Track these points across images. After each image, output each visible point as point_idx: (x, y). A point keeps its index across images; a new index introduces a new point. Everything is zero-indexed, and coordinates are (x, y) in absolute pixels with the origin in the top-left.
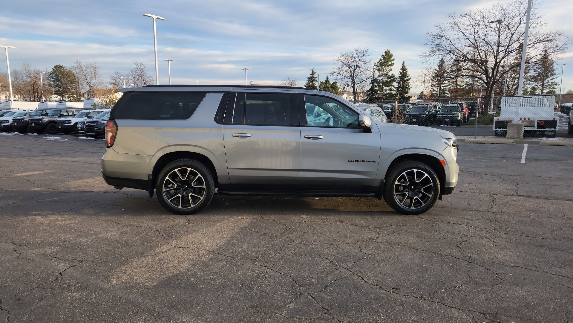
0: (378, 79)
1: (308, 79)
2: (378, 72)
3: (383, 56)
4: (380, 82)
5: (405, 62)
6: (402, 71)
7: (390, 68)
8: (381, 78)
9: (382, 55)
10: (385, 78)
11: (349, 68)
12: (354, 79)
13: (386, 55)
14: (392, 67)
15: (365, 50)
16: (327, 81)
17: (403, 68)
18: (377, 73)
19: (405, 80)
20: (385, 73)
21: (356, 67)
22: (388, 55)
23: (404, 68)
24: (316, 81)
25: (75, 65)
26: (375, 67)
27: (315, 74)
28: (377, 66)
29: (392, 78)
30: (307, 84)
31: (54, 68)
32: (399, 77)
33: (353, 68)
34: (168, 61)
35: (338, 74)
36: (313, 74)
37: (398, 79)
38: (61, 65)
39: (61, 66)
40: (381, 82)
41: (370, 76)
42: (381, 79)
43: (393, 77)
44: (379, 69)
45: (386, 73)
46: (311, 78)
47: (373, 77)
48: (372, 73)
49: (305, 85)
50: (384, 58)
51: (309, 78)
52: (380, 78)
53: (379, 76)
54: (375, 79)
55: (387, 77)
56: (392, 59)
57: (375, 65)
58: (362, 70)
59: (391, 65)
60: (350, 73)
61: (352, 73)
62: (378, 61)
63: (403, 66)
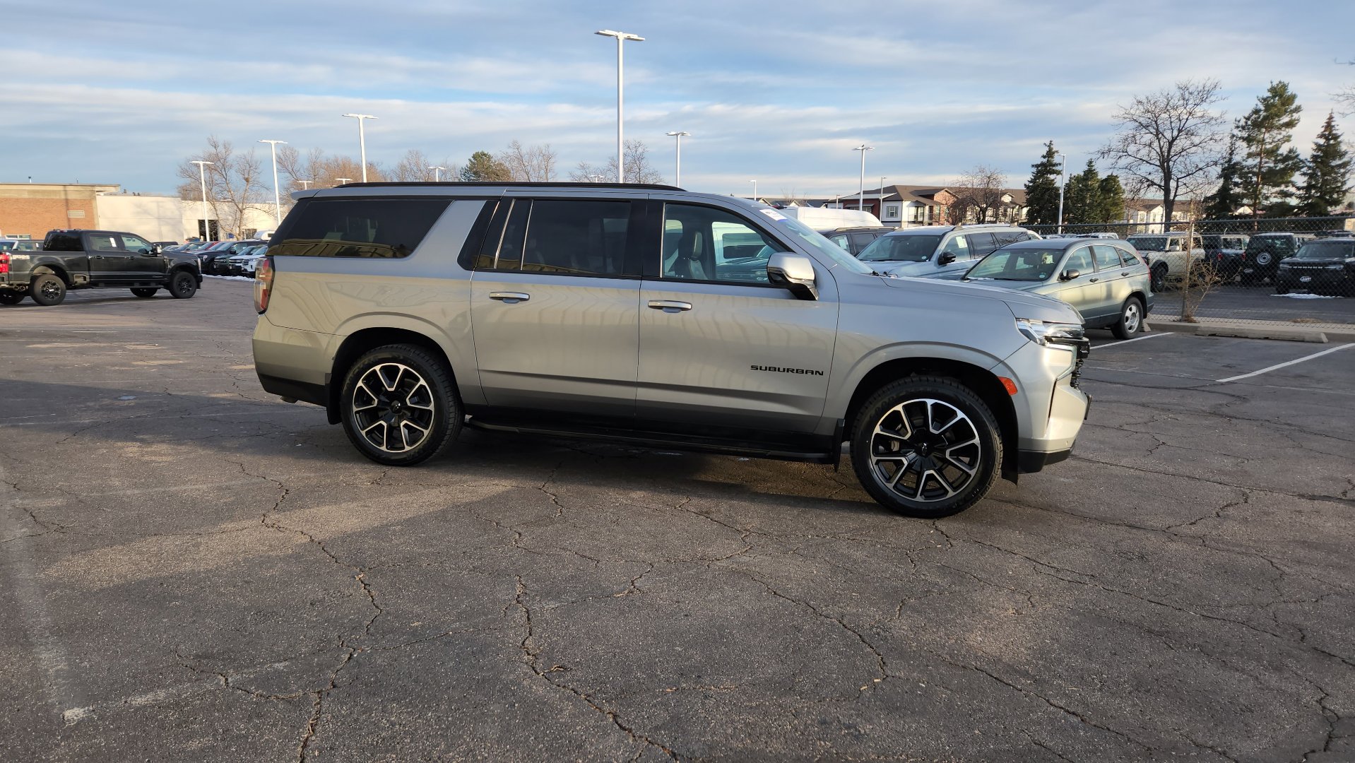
0: (1244, 163)
1: (1034, 170)
2: (1245, 144)
3: (1265, 100)
4: (1249, 173)
5: (1333, 115)
6: (1322, 141)
7: (1284, 133)
8: (1254, 163)
9: (1261, 96)
10: (1266, 163)
11: (1157, 135)
12: (1168, 164)
13: (1274, 97)
14: (1291, 131)
15: (1208, 84)
16: (1090, 173)
17: (1327, 133)
18: (1242, 150)
19: (1333, 167)
20: (1268, 146)
21: (1175, 133)
22: (1281, 96)
23: (1329, 133)
24: (1058, 173)
25: (511, 152)
26: (1236, 132)
27: (1056, 154)
28: (1243, 128)
29: (1290, 162)
30: (1030, 182)
31: (472, 159)
32: (1315, 158)
33: (1168, 135)
34: (677, 135)
35: (1121, 154)
36: (1050, 154)
37: (1308, 164)
38: (486, 152)
39: (485, 155)
40: (1254, 174)
41: (1219, 156)
42: (1255, 166)
43: (1292, 158)
44: (1249, 135)
45: (1271, 146)
46: (1042, 164)
47: (1230, 160)
48: (1225, 147)
49: (1025, 185)
50: (1268, 107)
51: (1037, 166)
52: (1251, 162)
53: (1250, 155)
54: (1236, 164)
55: (1273, 159)
56: (1293, 107)
57: (1238, 127)
58: (1196, 140)
59: (1290, 124)
60: (1158, 150)
61: (1165, 149)
62: (1247, 115)
63: (1329, 126)
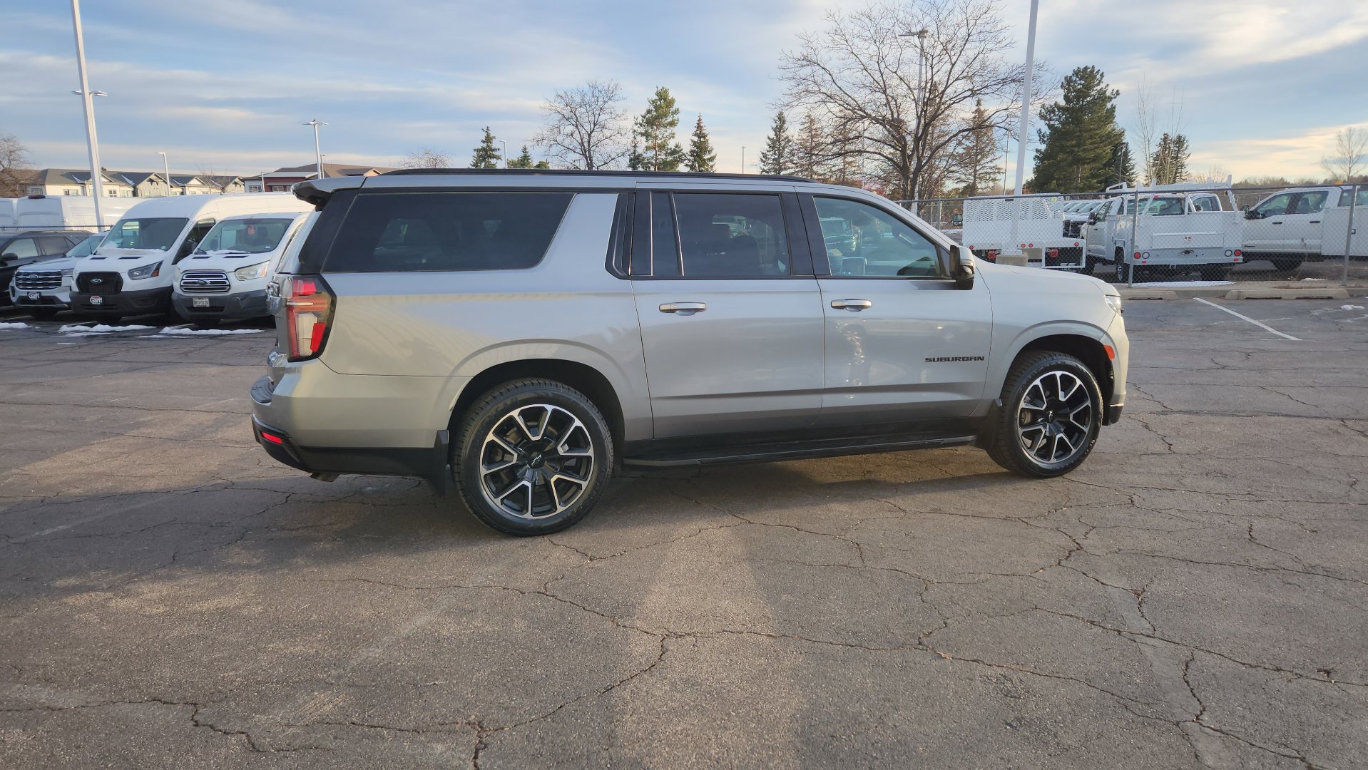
0: (644, 155)
1: (475, 154)
2: (644, 139)
3: (653, 102)
4: (649, 163)
5: (701, 118)
6: (696, 139)
7: (669, 131)
8: (652, 155)
9: (650, 98)
10: (660, 155)
11: (577, 126)
12: (590, 153)
13: (660, 100)
14: (675, 129)
15: (611, 86)
16: (525, 159)
17: (698, 132)
18: (642, 143)
19: (704, 160)
20: (660, 142)
21: (592, 126)
22: (665, 100)
23: (700, 134)
24: (498, 158)
26: (636, 128)
27: (494, 140)
28: (641, 125)
29: (677, 155)
30: (474, 166)
32: (692, 152)
33: (587, 127)
35: (552, 142)
36: (488, 139)
37: (689, 157)
40: (652, 164)
41: (626, 148)
42: (652, 157)
43: (677, 152)
44: (646, 131)
45: (660, 141)
46: (483, 149)
47: (634, 152)
48: (630, 141)
50: (657, 108)
51: (478, 150)
52: (650, 154)
53: (648, 148)
54: (639, 155)
55: (665, 152)
56: (673, 109)
57: (636, 124)
58: (607, 133)
59: (672, 124)
60: (580, 141)
61: (586, 140)
62: (643, 114)
63: (699, 127)
